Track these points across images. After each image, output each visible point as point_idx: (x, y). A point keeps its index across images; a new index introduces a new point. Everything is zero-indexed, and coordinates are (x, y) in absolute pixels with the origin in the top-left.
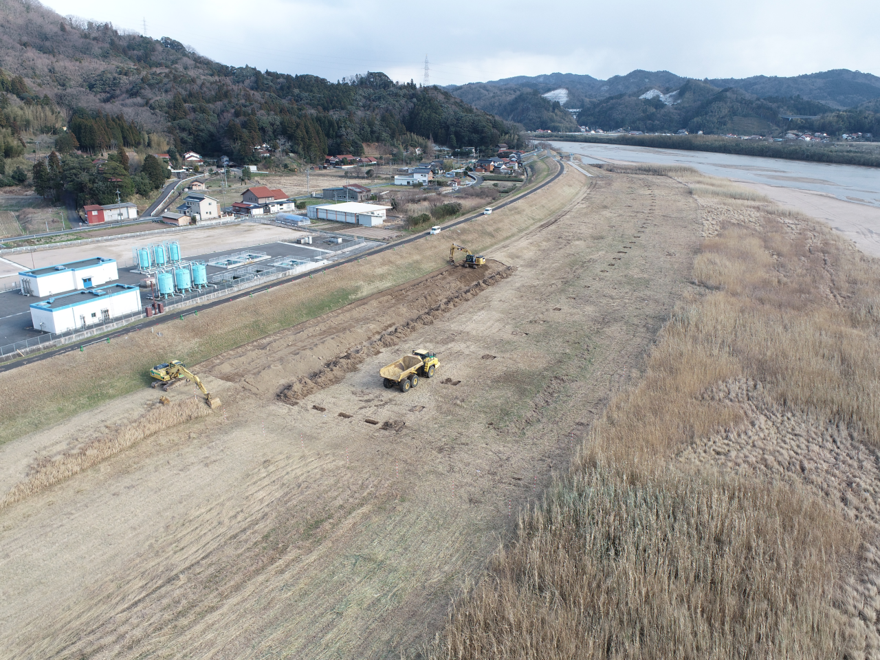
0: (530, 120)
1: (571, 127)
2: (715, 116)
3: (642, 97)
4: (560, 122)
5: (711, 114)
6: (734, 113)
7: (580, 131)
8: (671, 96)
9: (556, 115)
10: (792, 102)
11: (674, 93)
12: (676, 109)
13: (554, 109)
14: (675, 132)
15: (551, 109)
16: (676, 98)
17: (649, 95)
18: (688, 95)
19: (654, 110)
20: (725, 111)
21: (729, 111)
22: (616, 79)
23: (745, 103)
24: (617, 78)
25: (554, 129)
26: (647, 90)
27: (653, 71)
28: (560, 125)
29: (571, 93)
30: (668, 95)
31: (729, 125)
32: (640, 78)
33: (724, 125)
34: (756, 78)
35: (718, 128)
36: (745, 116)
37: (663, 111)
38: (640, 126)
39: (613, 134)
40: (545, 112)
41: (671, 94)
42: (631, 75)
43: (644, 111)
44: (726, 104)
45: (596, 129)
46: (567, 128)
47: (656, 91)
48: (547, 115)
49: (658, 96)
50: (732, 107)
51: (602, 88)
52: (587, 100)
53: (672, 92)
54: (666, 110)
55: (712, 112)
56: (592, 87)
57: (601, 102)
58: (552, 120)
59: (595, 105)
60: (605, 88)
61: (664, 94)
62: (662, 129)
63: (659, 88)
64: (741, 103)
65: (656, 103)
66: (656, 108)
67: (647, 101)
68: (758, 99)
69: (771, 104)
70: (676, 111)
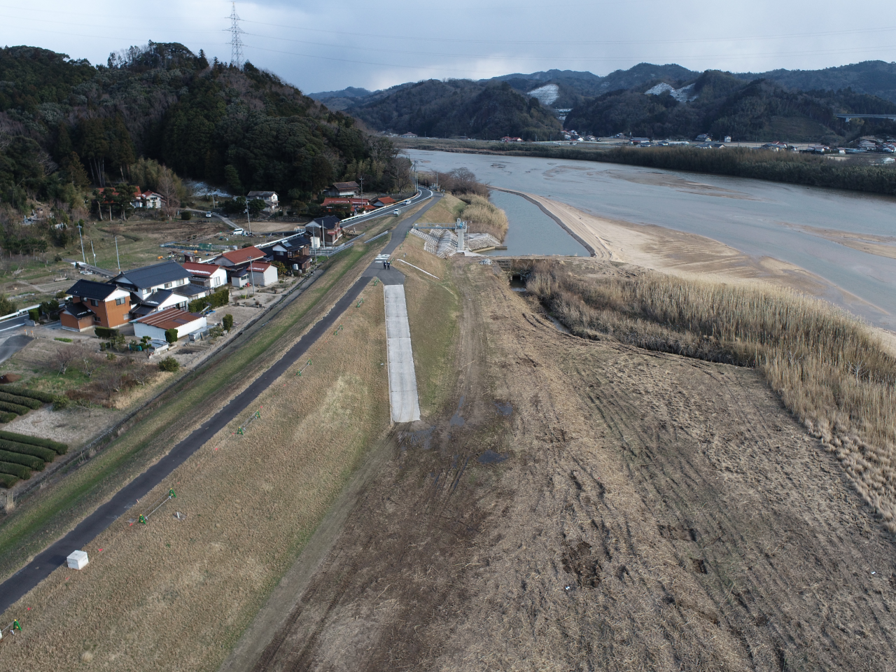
0: (497, 124)
1: (551, 133)
2: (747, 115)
3: (649, 92)
4: (538, 127)
5: (741, 113)
6: (771, 111)
7: (563, 139)
8: (684, 91)
9: (531, 116)
10: (842, 96)
11: (688, 87)
12: (693, 107)
13: (529, 108)
14: (693, 138)
15: (525, 108)
16: (690, 94)
17: (657, 90)
18: (706, 89)
19: (664, 109)
20: (761, 109)
21: (766, 109)
22: (618, 75)
23: (787, 98)
24: (618, 73)
25: (528, 136)
26: (654, 84)
27: (660, 65)
28: (536, 130)
29: (562, 90)
30: (680, 90)
31: (766, 129)
32: (646, 73)
33: (760, 127)
34: (776, 72)
35: (751, 133)
36: (786, 116)
37: (676, 109)
38: (646, 130)
39: (608, 143)
40: (518, 112)
41: (683, 88)
42: (635, 69)
43: (651, 111)
44: (761, 99)
45: (587, 134)
46: (544, 134)
47: (665, 85)
48: (519, 116)
49: (668, 91)
50: (770, 104)
51: (602, 85)
52: (583, 97)
53: (685, 85)
54: (680, 109)
55: (743, 110)
56: (592, 84)
57: (597, 99)
58: (526, 124)
59: (589, 103)
60: (605, 85)
61: (676, 88)
62: (675, 135)
63: (669, 82)
64: (781, 97)
65: (666, 99)
66: (666, 107)
67: (654, 97)
68: (800, 93)
69: (818, 99)
70: (694, 110)
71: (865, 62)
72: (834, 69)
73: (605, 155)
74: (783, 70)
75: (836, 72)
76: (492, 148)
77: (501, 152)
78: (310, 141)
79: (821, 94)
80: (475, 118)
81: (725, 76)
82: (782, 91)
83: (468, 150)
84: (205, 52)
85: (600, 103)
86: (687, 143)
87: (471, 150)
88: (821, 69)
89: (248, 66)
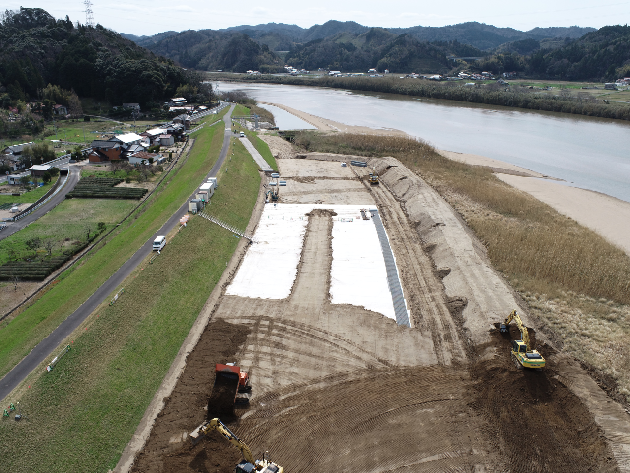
0: (242, 62)
2: (398, 57)
3: (338, 41)
6: (412, 54)
9: (265, 57)
10: (453, 45)
12: (365, 51)
13: (263, 51)
15: (260, 51)
18: (373, 40)
20: (405, 54)
21: (408, 54)
22: (316, 28)
23: (420, 47)
24: (317, 26)
25: (263, 70)
27: (343, 21)
31: (409, 65)
32: (334, 28)
33: (406, 65)
34: (416, 27)
35: (400, 68)
37: (355, 52)
38: (338, 66)
40: (255, 55)
42: (326, 24)
43: (340, 53)
46: (275, 69)
48: (257, 57)
49: (350, 41)
50: (411, 50)
51: (307, 35)
52: (294, 44)
54: (357, 52)
56: (299, 34)
57: (305, 45)
58: (262, 62)
59: (300, 48)
60: (309, 35)
62: (355, 69)
64: (416, 46)
65: (349, 46)
66: (349, 51)
67: (341, 45)
68: (428, 43)
69: (438, 47)
70: (365, 53)
71: (468, 23)
72: (450, 27)
73: (315, 82)
74: (420, 27)
75: (451, 29)
76: (243, 79)
77: (251, 81)
78: (156, 74)
79: (440, 44)
80: (226, 58)
81: (384, 31)
82: (417, 42)
83: (228, 79)
84: (69, 17)
85: (307, 48)
86: (363, 74)
87: (230, 80)
88: (442, 26)
89: (99, 26)
